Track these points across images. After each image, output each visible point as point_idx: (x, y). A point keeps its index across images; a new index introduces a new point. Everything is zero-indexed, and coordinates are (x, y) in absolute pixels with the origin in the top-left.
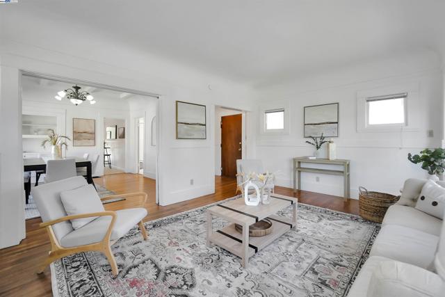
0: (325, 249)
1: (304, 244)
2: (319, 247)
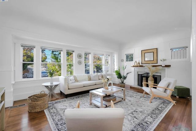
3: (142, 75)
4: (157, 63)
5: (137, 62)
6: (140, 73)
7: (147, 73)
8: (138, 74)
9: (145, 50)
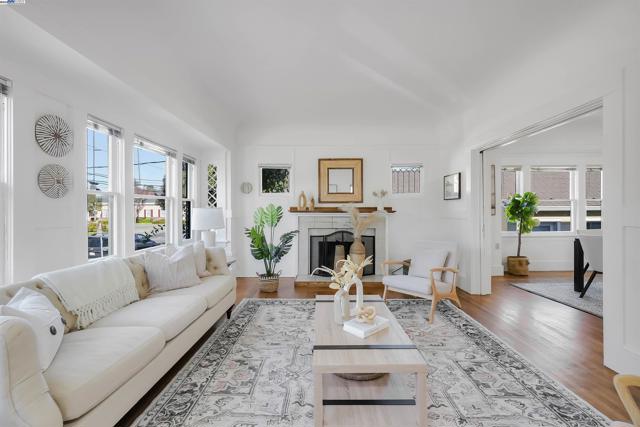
0: (244, 415)
1: (279, 410)
2: (252, 415)
3: (325, 237)
4: (362, 202)
5: (304, 197)
6: (315, 233)
7: (343, 232)
8: (311, 237)
9: (330, 160)
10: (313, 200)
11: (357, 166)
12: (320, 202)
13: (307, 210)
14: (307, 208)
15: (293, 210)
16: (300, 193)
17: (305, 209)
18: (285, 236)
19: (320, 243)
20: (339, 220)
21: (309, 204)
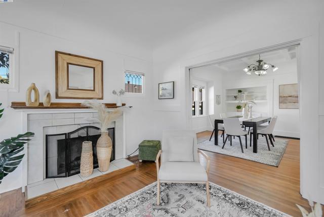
3: (68, 134)
4: (102, 98)
6: (55, 132)
7: (87, 127)
8: (47, 136)
9: (70, 54)
10: (49, 95)
11: (97, 66)
12: (57, 97)
13: (41, 106)
14: (41, 104)
15: (17, 106)
16: (29, 85)
17: (37, 104)
18: (7, 142)
19: (59, 141)
20: (81, 115)
21: (43, 99)
